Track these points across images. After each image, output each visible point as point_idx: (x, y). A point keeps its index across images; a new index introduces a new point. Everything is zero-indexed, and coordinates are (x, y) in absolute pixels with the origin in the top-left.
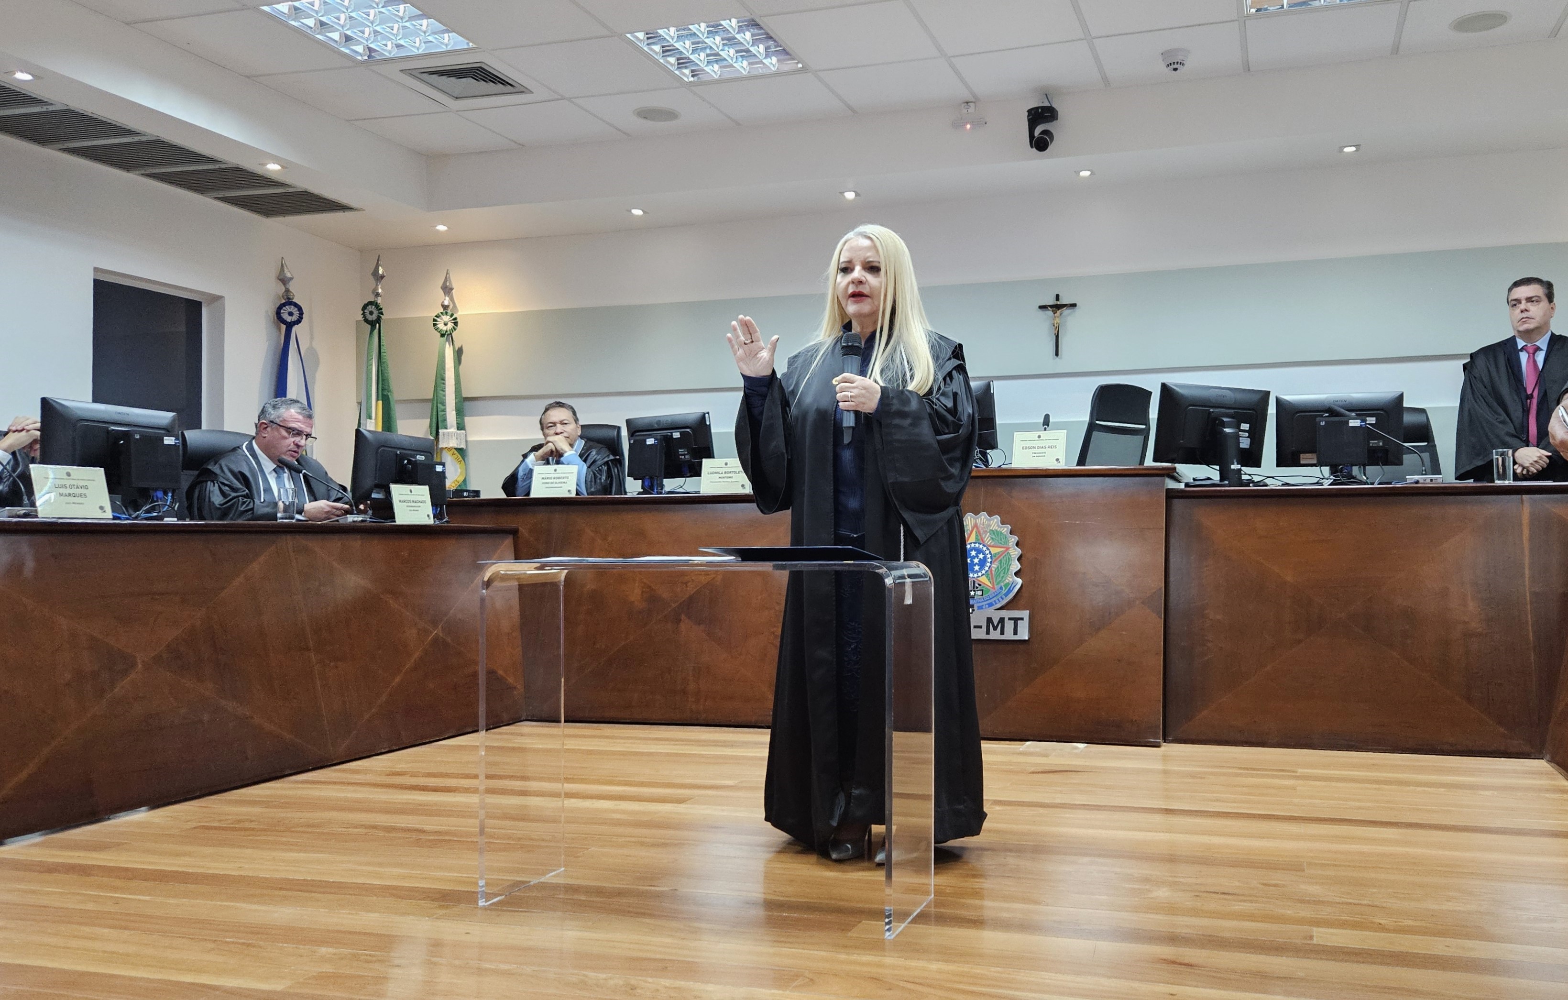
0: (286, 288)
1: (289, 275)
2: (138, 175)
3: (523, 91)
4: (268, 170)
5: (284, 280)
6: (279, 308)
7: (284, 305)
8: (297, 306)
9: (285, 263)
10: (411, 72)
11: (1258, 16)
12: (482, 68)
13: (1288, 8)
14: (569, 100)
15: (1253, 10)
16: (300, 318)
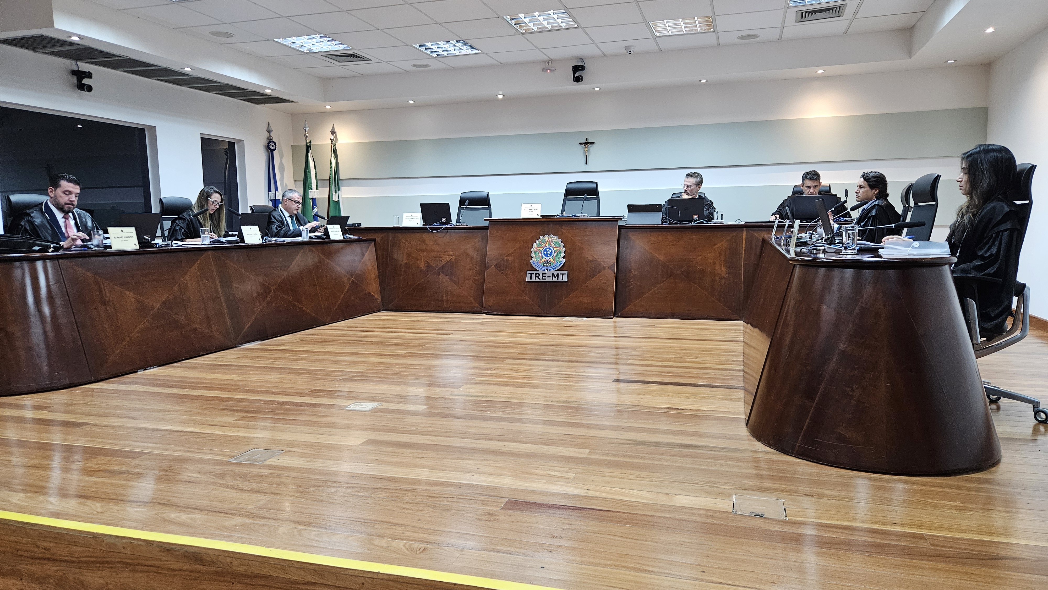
0: (270, 135)
1: (270, 129)
2: (213, 93)
3: (369, 60)
4: (265, 92)
5: (269, 131)
6: (268, 144)
7: (270, 142)
8: (275, 143)
9: (269, 124)
10: (326, 55)
11: (660, 36)
12: (354, 54)
13: (671, 34)
14: (386, 62)
15: (658, 35)
16: (276, 147)
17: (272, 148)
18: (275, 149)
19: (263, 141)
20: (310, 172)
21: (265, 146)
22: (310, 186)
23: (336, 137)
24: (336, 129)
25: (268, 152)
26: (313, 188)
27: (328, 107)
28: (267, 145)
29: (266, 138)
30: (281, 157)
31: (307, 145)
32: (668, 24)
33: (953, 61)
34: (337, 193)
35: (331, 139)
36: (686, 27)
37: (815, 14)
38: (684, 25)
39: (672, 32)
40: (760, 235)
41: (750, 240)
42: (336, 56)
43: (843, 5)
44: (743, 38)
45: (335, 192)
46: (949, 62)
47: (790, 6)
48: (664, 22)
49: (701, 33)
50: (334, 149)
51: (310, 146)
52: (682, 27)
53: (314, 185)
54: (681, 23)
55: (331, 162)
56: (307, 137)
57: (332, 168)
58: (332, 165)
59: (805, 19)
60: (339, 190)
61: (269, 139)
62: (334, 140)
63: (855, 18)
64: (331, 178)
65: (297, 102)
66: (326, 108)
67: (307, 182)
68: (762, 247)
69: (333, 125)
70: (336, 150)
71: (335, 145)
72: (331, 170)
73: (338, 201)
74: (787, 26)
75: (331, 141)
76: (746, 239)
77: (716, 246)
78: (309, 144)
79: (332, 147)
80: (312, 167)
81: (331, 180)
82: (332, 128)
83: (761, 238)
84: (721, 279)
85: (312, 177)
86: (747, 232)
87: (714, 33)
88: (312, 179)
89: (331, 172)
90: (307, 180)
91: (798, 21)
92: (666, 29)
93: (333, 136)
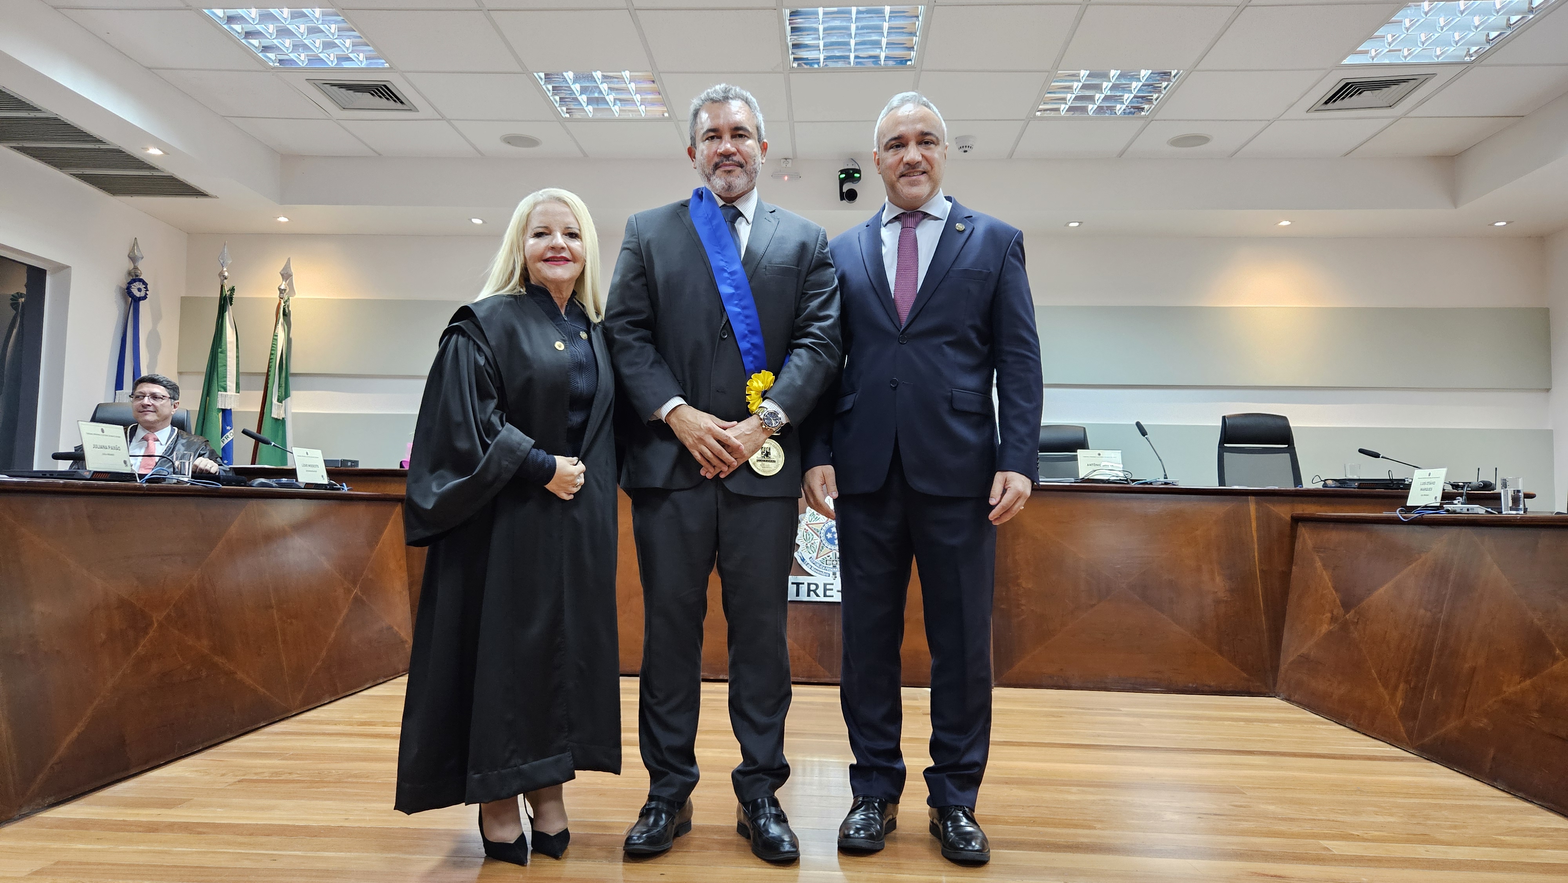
0: (135, 266)
1: (138, 254)
3: (412, 109)
4: (150, 156)
5: (133, 259)
6: (129, 284)
7: (134, 281)
8: (144, 283)
9: (137, 243)
10: (316, 82)
11: (1041, 119)
12: (385, 86)
13: (1065, 114)
14: (449, 121)
15: (1038, 114)
16: (146, 294)
17: (138, 294)
18: (145, 298)
20: (224, 352)
21: (121, 288)
22: (222, 384)
23: (291, 285)
24: (293, 270)
25: (126, 302)
26: (228, 388)
27: (283, 219)
28: (125, 286)
29: (125, 270)
30: (157, 317)
31: (224, 295)
32: (1080, 84)
33: (1504, 223)
34: (281, 402)
35: (279, 289)
36: (1106, 98)
37: (1360, 93)
38: (1109, 92)
39: (1070, 109)
40: (1284, 511)
41: (1265, 522)
42: (341, 86)
43: (1428, 76)
44: (1181, 141)
45: (280, 400)
46: (1497, 224)
47: (1342, 63)
48: (1079, 76)
49: (1119, 118)
50: (284, 309)
51: (231, 299)
52: (1099, 97)
53: (232, 382)
54: (1105, 84)
55: (275, 335)
56: (226, 278)
57: (277, 348)
58: (277, 345)
59: (1330, 105)
60: (287, 395)
61: (133, 274)
62: (285, 290)
63: (1407, 116)
64: (272, 369)
65: (216, 197)
66: (280, 222)
67: (216, 374)
68: (1293, 537)
69: (289, 259)
70: (289, 311)
71: (287, 301)
72: (273, 352)
73: (283, 419)
74: (1281, 120)
75: (279, 292)
76: (1258, 518)
77: (1198, 533)
78: (229, 293)
79: (280, 304)
80: (231, 342)
81: (271, 373)
82: (285, 265)
83: (1288, 518)
84: (1218, 602)
85: (228, 363)
86: (1257, 503)
87: (1140, 124)
88: (228, 368)
89: (272, 357)
90: (216, 370)
91: (1316, 107)
92: (1064, 99)
93: (284, 283)
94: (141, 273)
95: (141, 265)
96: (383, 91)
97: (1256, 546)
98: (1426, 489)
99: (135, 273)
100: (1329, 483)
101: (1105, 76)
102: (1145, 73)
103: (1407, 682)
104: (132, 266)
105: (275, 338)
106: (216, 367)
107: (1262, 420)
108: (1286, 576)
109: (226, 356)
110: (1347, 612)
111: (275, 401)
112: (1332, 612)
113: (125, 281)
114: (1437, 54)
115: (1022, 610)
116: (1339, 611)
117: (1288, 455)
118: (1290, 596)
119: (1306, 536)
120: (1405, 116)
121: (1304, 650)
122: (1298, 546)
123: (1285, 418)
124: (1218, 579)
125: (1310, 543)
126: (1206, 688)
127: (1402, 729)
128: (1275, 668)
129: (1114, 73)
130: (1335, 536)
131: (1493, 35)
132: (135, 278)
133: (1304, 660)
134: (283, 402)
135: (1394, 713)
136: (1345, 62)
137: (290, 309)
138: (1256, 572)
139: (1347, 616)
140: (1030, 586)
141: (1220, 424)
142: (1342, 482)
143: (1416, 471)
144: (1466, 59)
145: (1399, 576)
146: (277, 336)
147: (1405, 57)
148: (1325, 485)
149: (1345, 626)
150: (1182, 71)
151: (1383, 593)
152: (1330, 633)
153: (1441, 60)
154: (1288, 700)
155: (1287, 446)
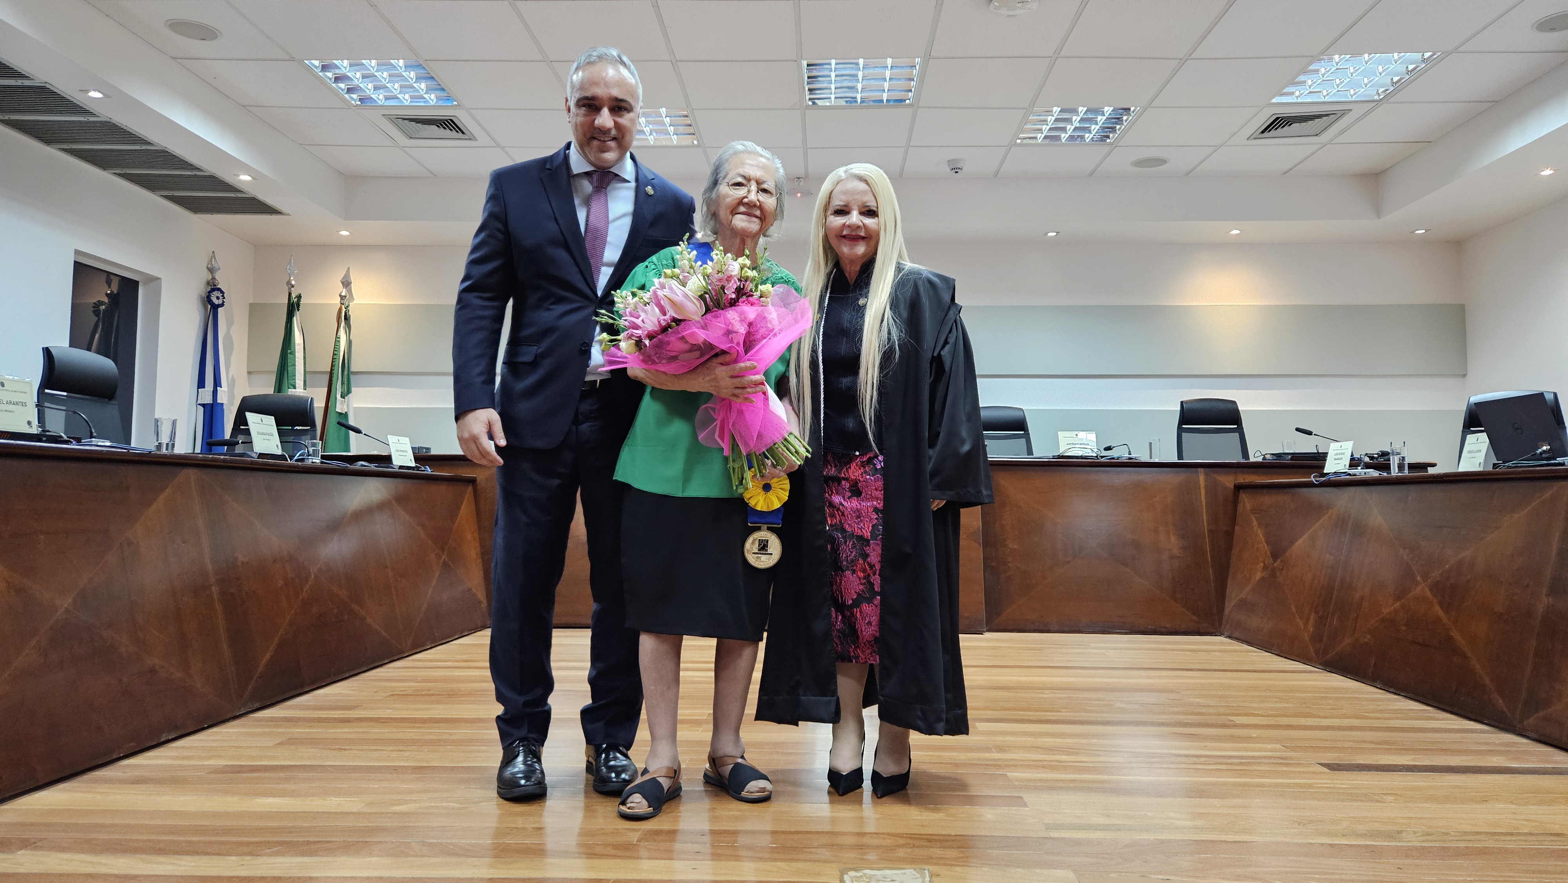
0: (213, 276)
1: (216, 266)
2: (110, 173)
3: (472, 138)
4: (241, 181)
5: (211, 270)
6: (209, 292)
7: (213, 290)
8: (222, 292)
9: (214, 256)
10: (390, 117)
11: (1021, 145)
12: (451, 120)
13: (1042, 141)
14: (503, 148)
15: (1019, 141)
16: (224, 302)
17: (216, 302)
18: (222, 305)
19: (198, 288)
20: (293, 353)
21: (201, 296)
22: (292, 382)
23: (350, 292)
24: (353, 278)
25: (206, 308)
26: (297, 385)
27: (344, 233)
28: (204, 295)
29: (204, 281)
30: (230, 323)
31: (292, 301)
32: (1054, 119)
33: (1424, 231)
34: (344, 398)
35: (340, 296)
36: (1076, 129)
37: (1291, 124)
38: (1078, 124)
39: (1046, 137)
40: (1228, 481)
41: (1212, 489)
42: (411, 120)
43: (1345, 112)
44: (1141, 163)
45: (343, 396)
46: (1417, 232)
47: (1272, 101)
48: (1052, 111)
49: (1088, 144)
50: (346, 314)
51: (298, 305)
52: (1070, 128)
53: (300, 380)
54: (1074, 118)
55: (337, 338)
56: (293, 287)
57: (339, 348)
58: (339, 346)
59: (1266, 134)
60: (349, 391)
61: (212, 284)
62: (345, 296)
63: (1332, 142)
64: (336, 368)
65: (288, 215)
66: (342, 235)
67: (286, 373)
68: (1235, 502)
69: (349, 268)
70: (350, 316)
71: (347, 307)
72: (335, 352)
73: (346, 413)
74: (1227, 146)
75: (340, 298)
76: (1206, 487)
77: (1156, 499)
78: (296, 300)
79: (340, 309)
80: (299, 344)
81: (335, 372)
82: (345, 274)
83: (1231, 486)
84: (1172, 557)
85: (297, 363)
86: (1206, 474)
87: (1108, 148)
88: (297, 368)
89: (335, 357)
90: (286, 370)
91: (1254, 136)
92: (1041, 130)
93: (344, 290)
94: (218, 283)
95: (218, 276)
96: (449, 124)
97: (1204, 510)
98: (1338, 459)
99: (213, 283)
100: (1268, 457)
101: (1075, 111)
102: (1108, 110)
103: (1316, 612)
104: (211, 277)
105: (338, 339)
106: (286, 364)
107: (1214, 404)
108: (1230, 535)
109: (295, 356)
110: (1275, 561)
111: (339, 396)
112: (1264, 563)
113: (205, 291)
114: (1351, 95)
115: (1009, 567)
116: (1269, 561)
117: (1237, 434)
118: (1233, 551)
119: (1246, 501)
120: (1330, 142)
121: (1242, 595)
122: (1240, 509)
123: (1234, 403)
124: (1173, 539)
125: (1248, 506)
126: (1163, 630)
127: (1312, 650)
128: (1221, 611)
129: (1082, 110)
130: (1267, 500)
131: (1395, 79)
132: (213, 287)
133: (1243, 604)
134: (346, 398)
135: (1307, 638)
136: (1274, 100)
137: (350, 313)
138: (1205, 533)
139: (1275, 565)
140: (1015, 547)
141: (1179, 408)
142: (1279, 456)
143: (1331, 444)
144: (1375, 97)
145: (1312, 529)
146: (339, 338)
147: (1324, 97)
148: (1264, 459)
149: (1273, 573)
150: (1139, 108)
151: (1301, 543)
152: (1262, 579)
153: (1355, 98)
154: (1230, 637)
155: (1236, 426)
